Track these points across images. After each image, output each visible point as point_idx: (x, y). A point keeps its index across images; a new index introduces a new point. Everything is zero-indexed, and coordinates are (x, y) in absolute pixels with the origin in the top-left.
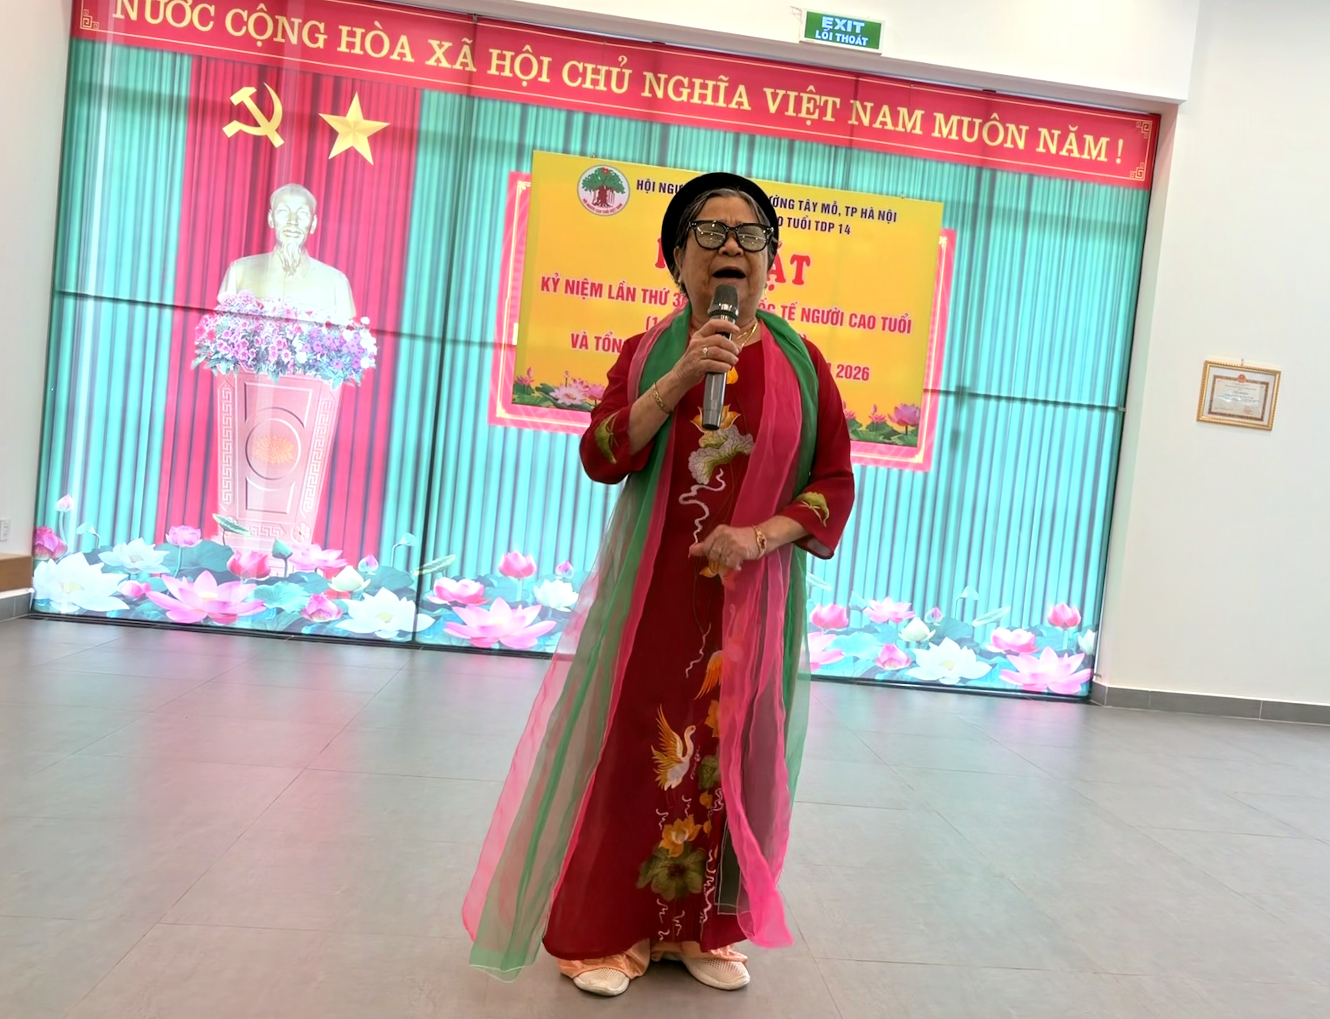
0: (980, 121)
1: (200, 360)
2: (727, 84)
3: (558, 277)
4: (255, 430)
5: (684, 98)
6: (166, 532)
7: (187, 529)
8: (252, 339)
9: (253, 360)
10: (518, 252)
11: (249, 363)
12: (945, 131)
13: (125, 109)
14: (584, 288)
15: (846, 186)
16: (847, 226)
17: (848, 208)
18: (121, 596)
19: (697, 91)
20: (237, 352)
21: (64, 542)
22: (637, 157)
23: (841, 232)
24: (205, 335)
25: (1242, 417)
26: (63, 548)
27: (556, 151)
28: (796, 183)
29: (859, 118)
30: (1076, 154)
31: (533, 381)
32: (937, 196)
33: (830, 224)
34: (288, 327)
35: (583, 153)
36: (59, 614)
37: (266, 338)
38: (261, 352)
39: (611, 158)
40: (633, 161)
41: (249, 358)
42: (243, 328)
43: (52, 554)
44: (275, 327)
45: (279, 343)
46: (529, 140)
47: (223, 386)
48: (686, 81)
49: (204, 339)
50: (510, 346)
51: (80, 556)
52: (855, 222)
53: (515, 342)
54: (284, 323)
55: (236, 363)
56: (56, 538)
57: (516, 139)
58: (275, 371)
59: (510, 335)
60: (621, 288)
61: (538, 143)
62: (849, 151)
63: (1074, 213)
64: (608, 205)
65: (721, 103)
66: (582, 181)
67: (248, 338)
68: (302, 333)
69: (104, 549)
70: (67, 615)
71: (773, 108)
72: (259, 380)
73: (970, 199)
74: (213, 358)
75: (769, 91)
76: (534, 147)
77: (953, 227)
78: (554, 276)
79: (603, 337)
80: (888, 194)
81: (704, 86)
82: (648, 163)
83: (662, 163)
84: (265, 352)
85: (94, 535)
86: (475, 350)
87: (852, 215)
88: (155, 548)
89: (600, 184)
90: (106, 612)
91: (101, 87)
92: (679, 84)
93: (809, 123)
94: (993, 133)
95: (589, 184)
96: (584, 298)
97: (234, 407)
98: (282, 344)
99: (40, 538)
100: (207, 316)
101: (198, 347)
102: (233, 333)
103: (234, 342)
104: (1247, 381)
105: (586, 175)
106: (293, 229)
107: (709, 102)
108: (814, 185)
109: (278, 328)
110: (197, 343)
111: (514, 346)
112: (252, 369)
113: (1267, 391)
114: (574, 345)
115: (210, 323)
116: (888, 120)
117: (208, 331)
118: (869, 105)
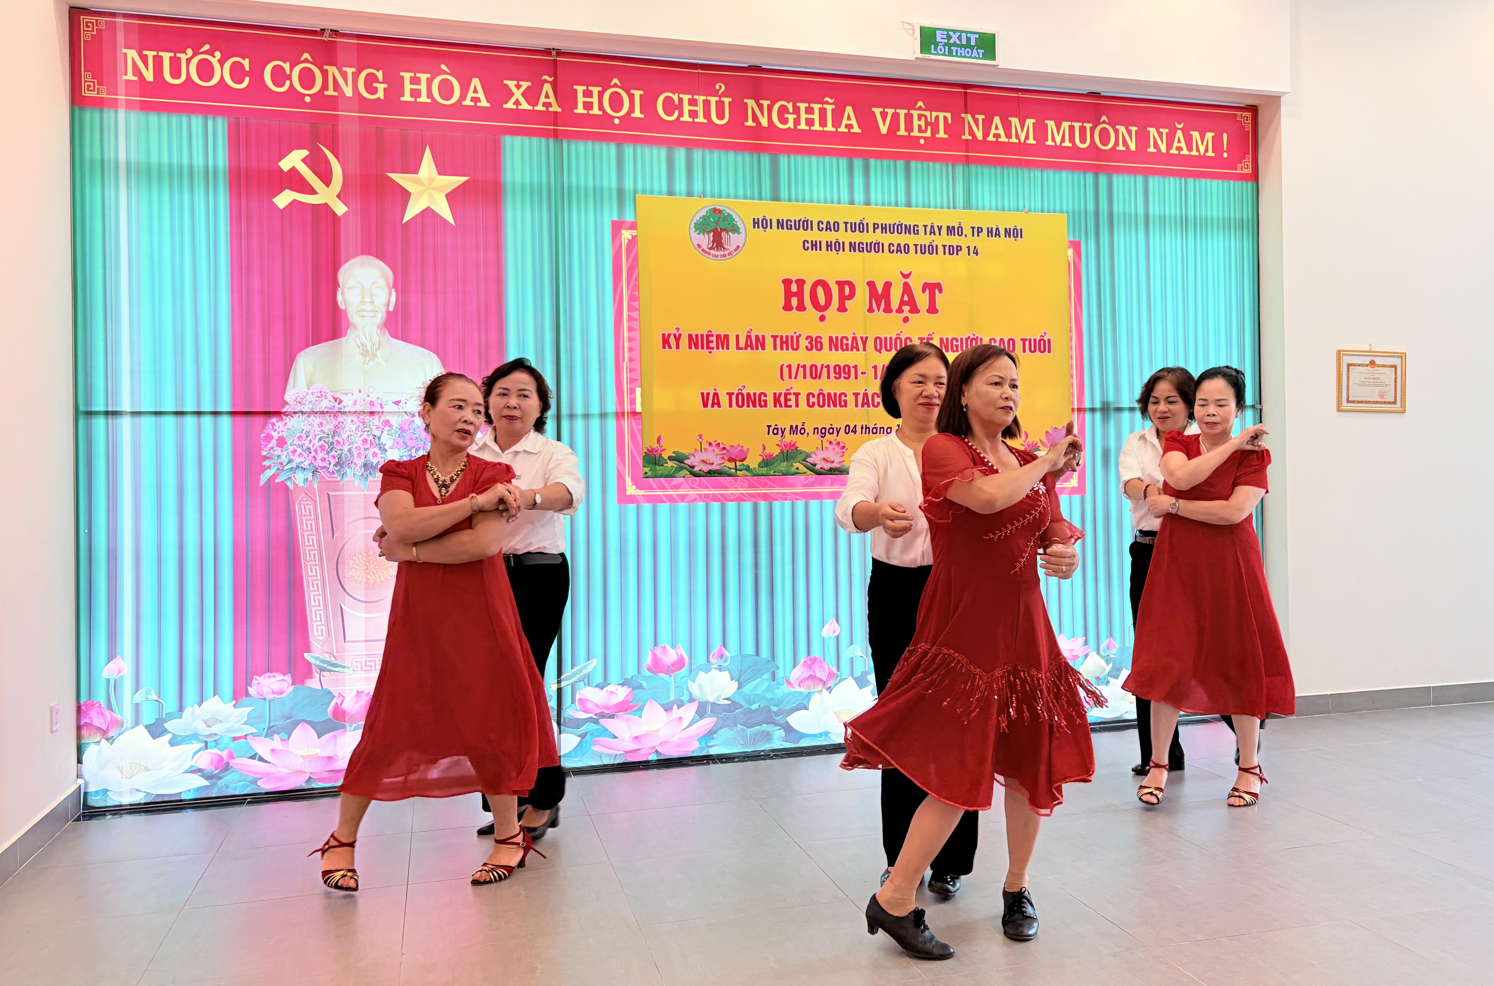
0: (1091, 125)
1: (269, 473)
2: (833, 107)
3: (679, 332)
4: (346, 547)
5: (791, 124)
6: (249, 683)
7: (274, 676)
8: (331, 440)
9: (335, 465)
10: (631, 308)
11: (331, 470)
12: (1058, 139)
13: (150, 188)
14: (709, 342)
15: (968, 206)
16: (975, 247)
17: (973, 228)
18: (198, 771)
19: (803, 116)
20: (315, 459)
21: (118, 716)
22: (748, 194)
23: (969, 254)
24: (273, 443)
25: (1377, 402)
26: (116, 723)
27: (660, 193)
28: (917, 206)
29: (971, 133)
30: (1185, 152)
31: (664, 450)
32: (1058, 207)
33: (957, 246)
34: (374, 421)
35: (690, 194)
36: (121, 806)
37: (348, 437)
38: (343, 455)
39: (720, 196)
40: (745, 198)
41: (330, 464)
42: (319, 430)
43: (104, 733)
44: (358, 423)
45: (365, 441)
46: (629, 184)
47: (302, 500)
48: (790, 106)
49: (272, 448)
50: (634, 414)
51: (141, 729)
52: (983, 242)
53: (639, 409)
54: (368, 417)
55: (315, 472)
56: (108, 714)
57: (614, 185)
58: (362, 475)
59: (633, 402)
60: (749, 337)
61: (640, 187)
62: (966, 169)
63: (1191, 213)
64: (725, 249)
65: (829, 128)
66: (693, 225)
67: (327, 440)
68: (391, 426)
69: (170, 717)
70: (130, 805)
71: (884, 129)
72: (345, 488)
73: (1091, 207)
74: (285, 468)
75: (877, 111)
76: (635, 191)
77: (1077, 239)
78: (675, 332)
79: (736, 392)
80: (1010, 210)
81: (810, 111)
82: (760, 198)
83: (776, 198)
84: (348, 454)
85: (156, 701)
86: (595, 423)
87: (978, 236)
88: (234, 706)
89: (713, 226)
90: (180, 793)
91: (117, 162)
92: (783, 110)
93: (922, 141)
94: (1105, 137)
95: (701, 227)
96: (710, 352)
97: (317, 523)
98: (369, 442)
99: (87, 714)
100: (274, 420)
101: (265, 458)
102: (307, 437)
103: (311, 446)
104: (1379, 366)
105: (697, 218)
106: (368, 307)
107: (817, 127)
108: (936, 207)
109: (361, 425)
110: (264, 453)
111: (640, 413)
112: (336, 475)
113: (1396, 373)
114: (705, 405)
115: (278, 427)
116: (1001, 131)
117: (276, 437)
118: (980, 117)
